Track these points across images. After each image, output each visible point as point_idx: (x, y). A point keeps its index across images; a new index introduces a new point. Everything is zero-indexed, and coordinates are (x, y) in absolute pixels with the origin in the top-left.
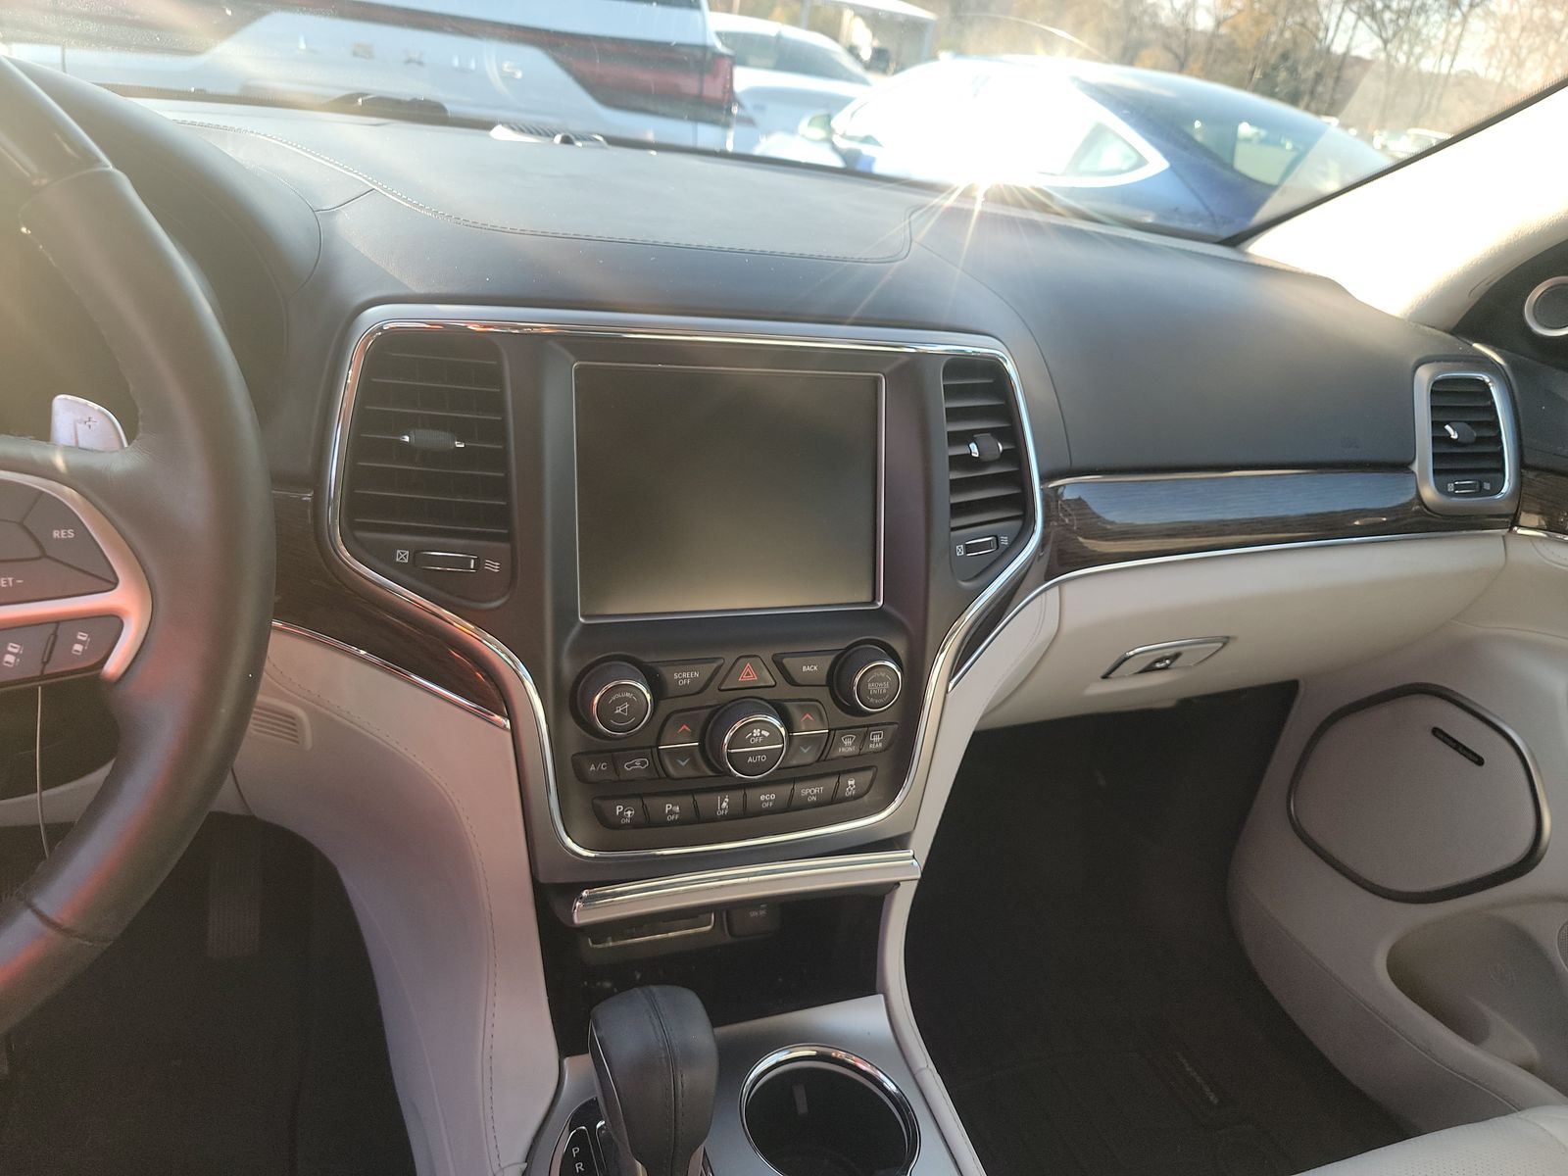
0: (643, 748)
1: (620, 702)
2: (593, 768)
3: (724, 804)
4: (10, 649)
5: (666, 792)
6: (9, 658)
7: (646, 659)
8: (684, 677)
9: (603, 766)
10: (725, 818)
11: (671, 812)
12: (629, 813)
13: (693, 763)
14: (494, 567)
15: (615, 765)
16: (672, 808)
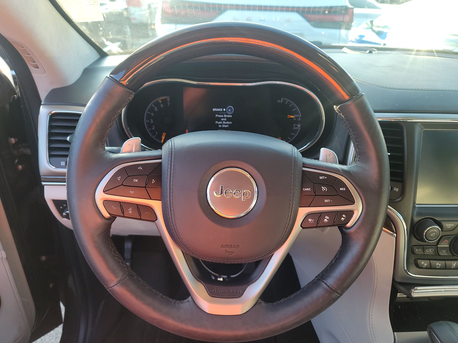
0: (433, 246)
1: (433, 232)
2: (417, 250)
3: (454, 265)
4: (326, 218)
5: (437, 259)
6: (326, 220)
7: (437, 219)
8: (449, 225)
9: (420, 250)
10: (454, 269)
11: (438, 266)
12: (425, 264)
13: (447, 251)
14: (397, 190)
15: (424, 250)
16: (438, 264)
